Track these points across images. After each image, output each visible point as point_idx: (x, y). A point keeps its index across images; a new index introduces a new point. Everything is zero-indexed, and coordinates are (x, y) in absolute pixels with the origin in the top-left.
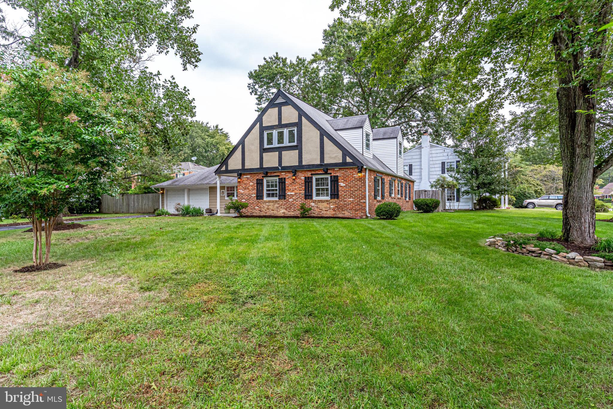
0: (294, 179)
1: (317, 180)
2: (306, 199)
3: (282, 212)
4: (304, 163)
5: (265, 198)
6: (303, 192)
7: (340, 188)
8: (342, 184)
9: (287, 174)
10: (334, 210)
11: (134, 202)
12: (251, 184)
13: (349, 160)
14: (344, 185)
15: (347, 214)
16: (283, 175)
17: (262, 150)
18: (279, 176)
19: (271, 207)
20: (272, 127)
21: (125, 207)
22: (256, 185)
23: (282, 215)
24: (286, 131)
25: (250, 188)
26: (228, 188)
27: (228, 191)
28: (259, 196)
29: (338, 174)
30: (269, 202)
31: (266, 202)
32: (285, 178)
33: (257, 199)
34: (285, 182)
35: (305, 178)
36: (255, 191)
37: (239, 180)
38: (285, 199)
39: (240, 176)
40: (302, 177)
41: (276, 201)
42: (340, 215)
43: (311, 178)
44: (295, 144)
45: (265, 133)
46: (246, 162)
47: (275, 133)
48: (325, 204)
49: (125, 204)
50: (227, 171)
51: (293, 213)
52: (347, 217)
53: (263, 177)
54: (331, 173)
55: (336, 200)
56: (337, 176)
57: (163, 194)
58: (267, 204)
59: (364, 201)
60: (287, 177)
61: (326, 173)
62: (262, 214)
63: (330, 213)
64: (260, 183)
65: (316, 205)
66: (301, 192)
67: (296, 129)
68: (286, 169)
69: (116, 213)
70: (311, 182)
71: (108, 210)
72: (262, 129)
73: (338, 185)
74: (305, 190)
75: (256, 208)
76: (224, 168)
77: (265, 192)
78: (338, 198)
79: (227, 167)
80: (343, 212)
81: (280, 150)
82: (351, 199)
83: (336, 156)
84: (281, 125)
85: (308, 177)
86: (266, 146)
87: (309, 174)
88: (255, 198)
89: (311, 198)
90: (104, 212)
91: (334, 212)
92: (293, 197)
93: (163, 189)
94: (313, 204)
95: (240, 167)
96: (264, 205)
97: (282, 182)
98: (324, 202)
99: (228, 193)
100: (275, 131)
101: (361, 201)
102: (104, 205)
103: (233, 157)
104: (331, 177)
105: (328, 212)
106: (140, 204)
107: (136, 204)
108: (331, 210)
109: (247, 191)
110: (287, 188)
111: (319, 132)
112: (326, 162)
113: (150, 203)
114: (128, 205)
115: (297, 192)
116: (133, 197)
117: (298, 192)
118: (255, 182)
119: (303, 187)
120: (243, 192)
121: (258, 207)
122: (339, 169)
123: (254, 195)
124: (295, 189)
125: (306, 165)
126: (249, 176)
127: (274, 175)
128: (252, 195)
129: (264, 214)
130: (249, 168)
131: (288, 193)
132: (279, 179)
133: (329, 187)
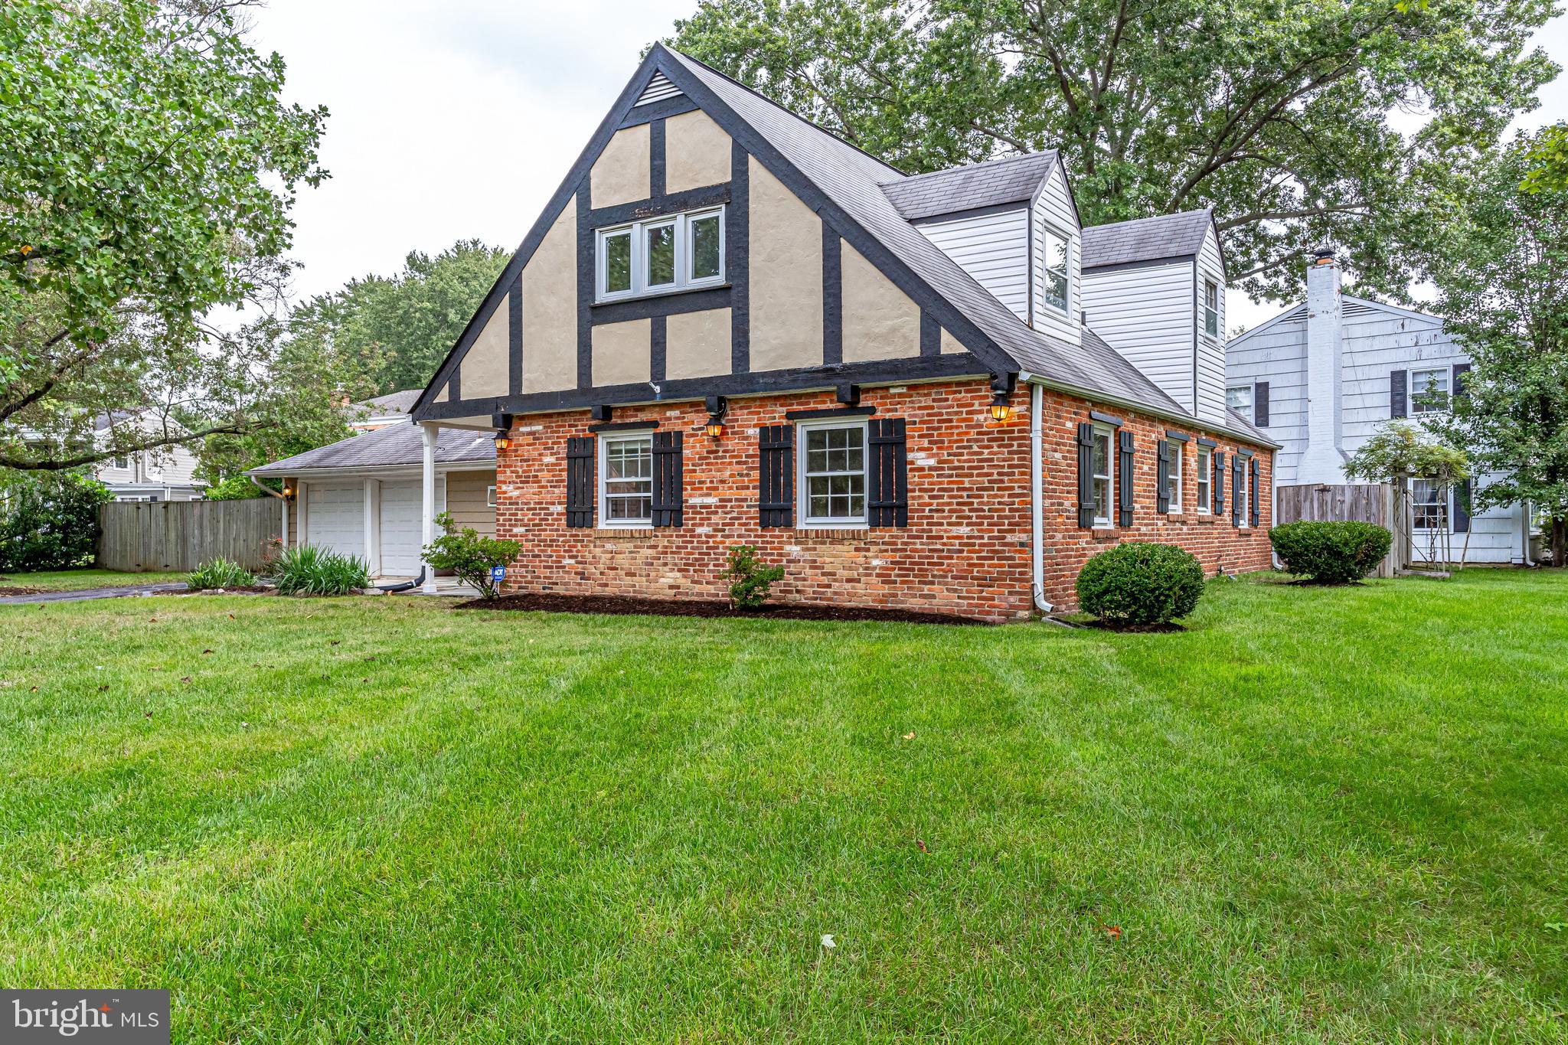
0: (716, 439)
1: (815, 439)
2: (764, 524)
3: (665, 582)
4: (757, 365)
5: (604, 523)
6: (754, 494)
7: (913, 478)
8: (920, 459)
9: (689, 417)
10: (886, 580)
11: (201, 527)
12: (549, 459)
13: (950, 345)
14: (932, 462)
15: (943, 598)
16: (673, 420)
17: (588, 314)
18: (655, 424)
19: (622, 560)
20: (626, 213)
21: (172, 546)
22: (565, 463)
23: (668, 595)
24: (682, 227)
25: (545, 476)
28: (580, 514)
29: (904, 413)
30: (617, 537)
31: (603, 538)
32: (680, 434)
33: (571, 524)
34: (679, 452)
35: (764, 430)
36: (561, 491)
37: (504, 444)
38: (679, 524)
39: (506, 424)
40: (748, 427)
41: (644, 536)
42: (914, 604)
43: (789, 431)
44: (719, 280)
45: (602, 240)
46: (525, 365)
47: (639, 234)
48: (846, 551)
49: (173, 535)
50: (459, 408)
51: (711, 589)
52: (945, 610)
53: (593, 429)
54: (871, 410)
55: (894, 530)
56: (902, 422)
57: (291, 498)
58: (609, 546)
59: (1024, 537)
60: (687, 430)
61: (852, 408)
62: (590, 589)
63: (867, 593)
64: (581, 457)
65: (808, 556)
66: (744, 494)
67: (721, 213)
68: (682, 393)
69: (146, 571)
70: (789, 449)
71: (123, 557)
72: (590, 222)
73: (903, 463)
74: (763, 487)
75: (567, 561)
76: (443, 396)
77: (602, 495)
78: (903, 523)
79: (455, 391)
80: (926, 589)
81: (657, 308)
82: (964, 530)
83: (893, 330)
84: (661, 202)
85: (776, 429)
86: (603, 295)
87: (777, 416)
88: (564, 521)
89: (789, 524)
90: (110, 565)
91: (886, 589)
92: (715, 519)
93: (292, 482)
94: (794, 550)
95: (504, 390)
96: (598, 551)
97: (668, 449)
98: (841, 541)
100: (637, 226)
101: (1009, 538)
102: (111, 541)
103: (479, 347)
104: (873, 424)
105: (860, 588)
106: (221, 537)
107: (209, 539)
108: (874, 580)
109: (531, 489)
110: (687, 478)
111: (818, 221)
112: (847, 359)
113: (253, 534)
114: (183, 539)
115: (727, 494)
116: (197, 511)
117: (732, 494)
118: (563, 449)
119: (756, 474)
120: (516, 493)
121: (572, 561)
122: (910, 387)
123: (560, 508)
124: (723, 482)
125: (764, 375)
126: (540, 428)
127: (638, 420)
128: (552, 508)
129: (598, 591)
130: (538, 389)
131: (694, 499)
132: (656, 437)
133: (866, 471)
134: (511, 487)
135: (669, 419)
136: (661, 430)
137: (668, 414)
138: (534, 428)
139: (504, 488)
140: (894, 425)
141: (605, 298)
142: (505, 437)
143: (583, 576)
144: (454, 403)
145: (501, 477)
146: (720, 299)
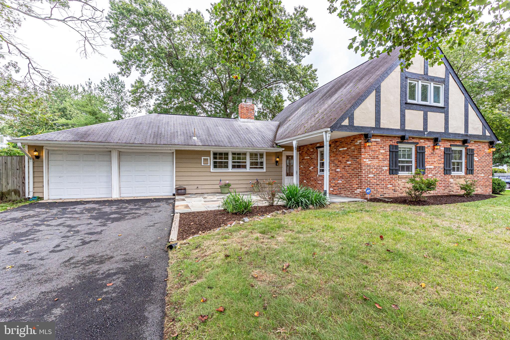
2: (445, 174)
4: (450, 131)
5: (399, 173)
6: (442, 165)
7: (474, 163)
8: (476, 159)
9: (425, 142)
12: (382, 151)
13: (487, 133)
14: (478, 159)
16: (422, 143)
17: (404, 105)
18: (418, 143)
19: (408, 185)
20: (417, 76)
22: (389, 153)
24: (431, 86)
25: (381, 157)
26: (215, 154)
27: (215, 158)
28: (394, 170)
29: (473, 148)
30: (406, 178)
31: (402, 178)
33: (390, 174)
35: (445, 148)
36: (387, 162)
38: (424, 174)
39: (371, 137)
40: (441, 147)
43: (451, 149)
45: (407, 82)
46: (381, 117)
47: (419, 85)
48: (462, 180)
50: (353, 128)
52: (480, 193)
53: (397, 142)
54: (468, 146)
55: (471, 175)
57: (37, 157)
58: (403, 181)
60: (426, 146)
61: (464, 145)
62: (397, 195)
64: (394, 151)
65: (454, 182)
66: (440, 165)
67: (443, 86)
68: (432, 135)
72: (406, 75)
73: (473, 159)
74: (445, 164)
75: (389, 186)
76: (346, 122)
78: (472, 173)
79: (351, 121)
81: (426, 109)
82: (483, 175)
83: (478, 128)
84: (427, 77)
85: (448, 149)
87: (448, 145)
88: (388, 173)
89: (451, 174)
92: (433, 172)
94: (451, 180)
95: (372, 125)
96: (400, 182)
97: (420, 152)
99: (215, 163)
100: (420, 82)
103: (362, 106)
104: (468, 150)
109: (376, 161)
110: (425, 160)
111: (464, 96)
112: (469, 133)
115: (436, 165)
118: (388, 149)
119: (443, 160)
120: (369, 162)
121: (391, 186)
122: (475, 142)
123: (386, 168)
124: (435, 162)
125: (452, 134)
126: (379, 140)
127: (412, 141)
128: (383, 168)
129: (400, 195)
130: (386, 127)
131: (427, 167)
132: (416, 147)
133: (464, 161)
134: (367, 160)
135: (421, 142)
136: (418, 145)
137: (421, 141)
138: (377, 140)
139: (365, 160)
140: (472, 150)
141: (409, 101)
142: (368, 142)
143: (395, 190)
144: (351, 126)
145: (363, 156)
146: (443, 110)
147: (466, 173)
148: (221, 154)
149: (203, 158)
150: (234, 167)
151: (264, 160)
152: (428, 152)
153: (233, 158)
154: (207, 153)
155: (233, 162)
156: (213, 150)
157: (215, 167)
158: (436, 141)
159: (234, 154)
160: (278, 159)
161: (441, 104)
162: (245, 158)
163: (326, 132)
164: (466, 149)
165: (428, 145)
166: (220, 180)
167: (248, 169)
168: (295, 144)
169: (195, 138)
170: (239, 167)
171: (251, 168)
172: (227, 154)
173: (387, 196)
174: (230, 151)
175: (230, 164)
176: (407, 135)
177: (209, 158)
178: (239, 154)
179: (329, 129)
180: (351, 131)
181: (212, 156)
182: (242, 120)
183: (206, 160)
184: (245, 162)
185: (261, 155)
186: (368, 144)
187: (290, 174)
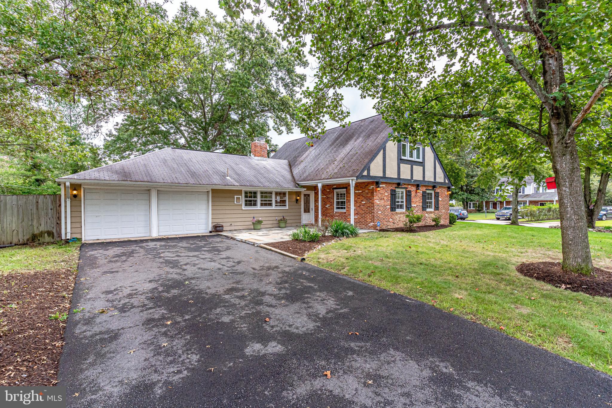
2: (423, 210)
4: (426, 179)
5: (397, 210)
6: (421, 204)
7: (439, 202)
8: (440, 199)
9: (412, 187)
12: (386, 194)
13: (446, 181)
15: (442, 222)
16: (409, 188)
17: (400, 161)
18: (407, 188)
19: (401, 219)
22: (390, 195)
25: (385, 198)
26: (246, 193)
27: (246, 197)
28: (393, 208)
29: (438, 191)
30: (400, 213)
31: (397, 214)
32: (410, 191)
34: (411, 195)
36: (389, 202)
39: (380, 184)
40: (421, 191)
41: (404, 213)
43: (426, 192)
45: (402, 144)
46: (386, 169)
47: (407, 145)
50: (370, 177)
53: (395, 188)
54: (435, 190)
57: (75, 197)
58: (399, 216)
62: (395, 226)
64: (394, 194)
65: (428, 216)
67: (421, 147)
68: (415, 182)
70: (426, 196)
73: (438, 199)
75: (390, 220)
76: (365, 173)
77: (396, 203)
78: (438, 210)
79: (369, 173)
81: (412, 163)
82: (444, 211)
83: (441, 177)
85: (424, 192)
87: (424, 189)
88: (390, 210)
89: (426, 210)
92: (416, 209)
93: (78, 187)
94: (426, 215)
95: (381, 175)
96: (397, 217)
97: (409, 194)
98: (432, 213)
99: (246, 201)
100: (408, 143)
109: (383, 201)
111: (433, 155)
112: (437, 181)
115: (418, 204)
118: (389, 192)
119: (422, 200)
120: (379, 202)
121: (392, 220)
122: (439, 187)
123: (389, 207)
124: (417, 201)
126: (385, 186)
127: (404, 187)
128: (387, 207)
129: (397, 226)
130: (389, 176)
131: (413, 205)
132: (406, 191)
133: (433, 201)
134: (377, 201)
137: (409, 186)
138: (383, 186)
140: (438, 193)
141: (403, 158)
142: (378, 187)
143: (394, 223)
144: (368, 176)
145: (375, 198)
146: (421, 164)
147: (435, 210)
148: (251, 193)
149: (235, 197)
150: (262, 205)
151: (287, 198)
152: (413, 194)
153: (262, 197)
154: (239, 192)
155: (261, 201)
156: (244, 189)
157: (246, 205)
158: (418, 186)
159: (262, 193)
160: (298, 198)
161: (421, 160)
162: (271, 197)
163: (352, 180)
164: (435, 192)
165: (413, 189)
166: (254, 218)
167: (274, 207)
168: (320, 186)
169: (228, 178)
170: (265, 205)
171: (276, 206)
172: (255, 193)
173: (389, 227)
174: (259, 190)
175: (259, 202)
176: (402, 182)
177: (241, 197)
178: (266, 193)
179: (355, 178)
180: (369, 179)
181: (243, 195)
182: (256, 158)
183: (238, 199)
184: (271, 201)
185: (284, 194)
186: (378, 189)
187: (307, 210)
